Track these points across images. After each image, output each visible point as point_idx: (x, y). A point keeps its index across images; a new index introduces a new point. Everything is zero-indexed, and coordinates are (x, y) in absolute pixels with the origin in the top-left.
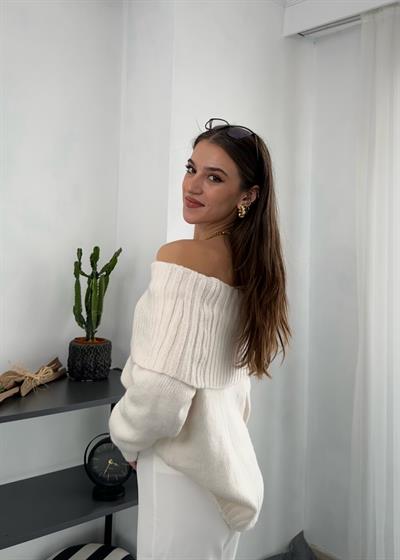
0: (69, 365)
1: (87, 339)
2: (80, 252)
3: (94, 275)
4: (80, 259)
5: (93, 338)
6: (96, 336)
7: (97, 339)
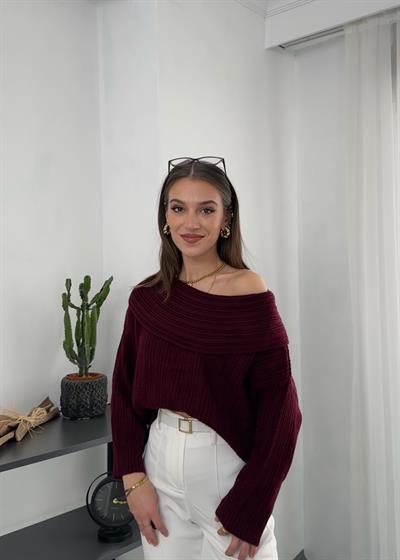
0: (61, 405)
1: (80, 375)
2: (69, 283)
3: (85, 307)
4: (69, 291)
5: (86, 374)
6: (90, 371)
7: (91, 374)
